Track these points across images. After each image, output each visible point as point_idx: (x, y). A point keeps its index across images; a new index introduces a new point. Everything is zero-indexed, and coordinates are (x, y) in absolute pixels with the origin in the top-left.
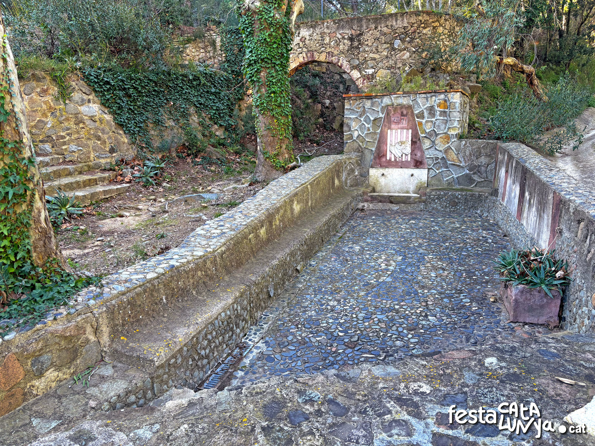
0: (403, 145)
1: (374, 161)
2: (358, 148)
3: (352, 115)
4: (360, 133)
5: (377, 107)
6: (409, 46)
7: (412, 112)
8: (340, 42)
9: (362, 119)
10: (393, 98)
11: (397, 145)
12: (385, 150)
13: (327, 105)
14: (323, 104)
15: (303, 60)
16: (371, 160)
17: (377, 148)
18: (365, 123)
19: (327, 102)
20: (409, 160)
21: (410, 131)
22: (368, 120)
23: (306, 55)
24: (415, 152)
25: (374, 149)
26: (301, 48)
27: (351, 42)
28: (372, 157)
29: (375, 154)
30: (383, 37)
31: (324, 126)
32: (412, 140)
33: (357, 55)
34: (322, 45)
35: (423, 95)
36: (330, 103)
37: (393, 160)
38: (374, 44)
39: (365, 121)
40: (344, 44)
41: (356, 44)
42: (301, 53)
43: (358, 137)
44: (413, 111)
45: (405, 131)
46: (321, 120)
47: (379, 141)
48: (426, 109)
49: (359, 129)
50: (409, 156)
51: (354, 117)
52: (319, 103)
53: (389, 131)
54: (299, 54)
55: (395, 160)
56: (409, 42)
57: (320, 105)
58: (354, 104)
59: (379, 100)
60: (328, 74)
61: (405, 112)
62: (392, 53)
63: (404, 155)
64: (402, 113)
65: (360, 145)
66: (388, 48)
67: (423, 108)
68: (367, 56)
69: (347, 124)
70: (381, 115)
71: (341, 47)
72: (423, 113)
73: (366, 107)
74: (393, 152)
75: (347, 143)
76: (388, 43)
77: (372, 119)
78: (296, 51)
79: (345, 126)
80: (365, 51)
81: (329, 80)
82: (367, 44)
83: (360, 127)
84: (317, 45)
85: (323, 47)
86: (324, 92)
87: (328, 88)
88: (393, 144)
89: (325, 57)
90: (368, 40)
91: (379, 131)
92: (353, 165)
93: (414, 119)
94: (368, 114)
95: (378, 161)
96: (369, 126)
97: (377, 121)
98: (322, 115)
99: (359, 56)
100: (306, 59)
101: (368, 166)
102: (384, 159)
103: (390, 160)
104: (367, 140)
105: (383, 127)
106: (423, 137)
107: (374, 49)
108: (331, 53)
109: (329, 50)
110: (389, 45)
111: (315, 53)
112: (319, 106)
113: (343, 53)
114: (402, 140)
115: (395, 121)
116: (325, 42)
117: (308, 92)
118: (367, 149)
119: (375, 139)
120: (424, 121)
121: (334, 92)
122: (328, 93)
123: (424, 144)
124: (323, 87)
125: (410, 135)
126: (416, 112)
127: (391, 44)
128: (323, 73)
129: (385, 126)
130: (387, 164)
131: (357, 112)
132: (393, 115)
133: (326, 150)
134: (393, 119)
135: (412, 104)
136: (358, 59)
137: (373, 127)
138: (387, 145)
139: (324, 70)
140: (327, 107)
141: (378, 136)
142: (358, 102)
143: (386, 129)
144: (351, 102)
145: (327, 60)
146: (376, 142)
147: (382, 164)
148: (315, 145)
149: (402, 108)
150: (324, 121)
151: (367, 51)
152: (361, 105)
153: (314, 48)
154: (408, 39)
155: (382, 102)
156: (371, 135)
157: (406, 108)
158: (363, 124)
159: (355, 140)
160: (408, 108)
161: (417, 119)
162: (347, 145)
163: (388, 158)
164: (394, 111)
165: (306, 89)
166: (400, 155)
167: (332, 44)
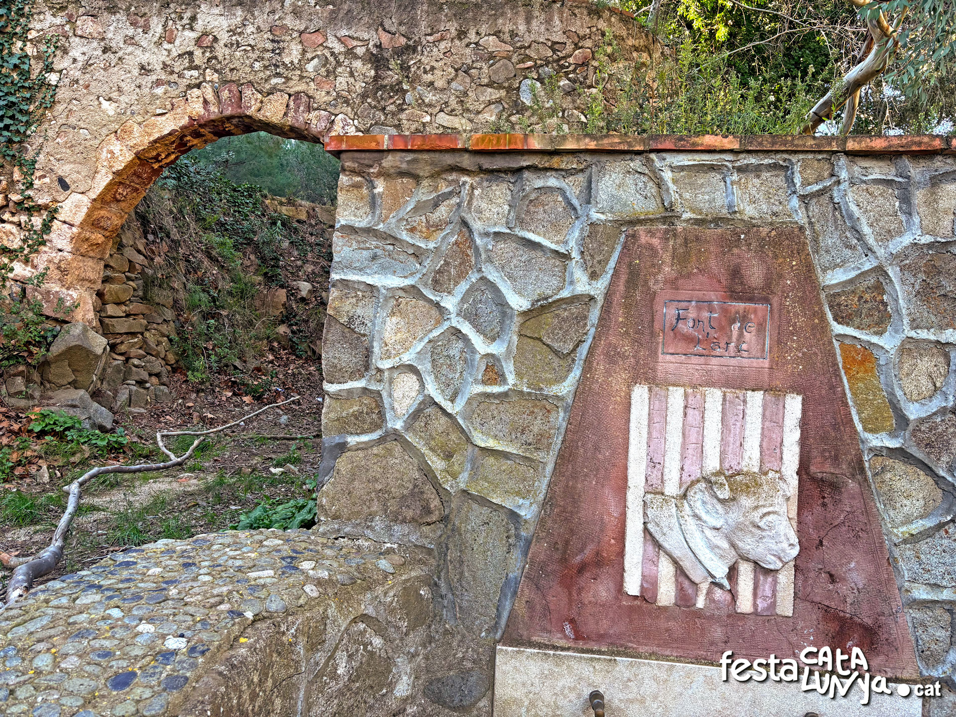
0: (746, 502)
1: (527, 592)
2: (416, 493)
3: (384, 270)
4: (432, 389)
5: (555, 227)
6: (567, 103)
7: (808, 274)
8: (339, 64)
9: (450, 303)
10: (667, 175)
11: (699, 497)
12: (611, 521)
13: (304, 293)
14: (292, 292)
15: (202, 111)
16: (509, 587)
17: (548, 502)
18: (466, 328)
19: (305, 287)
20: (786, 607)
21: (794, 405)
22: (487, 309)
23: (217, 93)
24: (831, 554)
25: (528, 511)
26: (197, 68)
27: (377, 69)
28: (516, 565)
29: (541, 549)
30: (485, 67)
31: (293, 349)
32: (803, 470)
33: (393, 114)
34: (276, 67)
35: (878, 170)
36: (312, 292)
37: (666, 594)
38: (454, 85)
39: (472, 317)
40: (352, 74)
41: (392, 76)
42: (198, 86)
43: (416, 415)
44: (809, 268)
45: (756, 399)
46: (282, 329)
47: (565, 457)
48: (893, 257)
49: (425, 367)
50: (786, 578)
51: (394, 281)
52: (282, 287)
53: (640, 394)
54: (190, 87)
55: (684, 599)
56: (568, 93)
57: (283, 292)
58: (396, 202)
59: (573, 187)
60: (311, 225)
61: (755, 274)
62: (513, 119)
63: (746, 572)
64: (736, 273)
65: (427, 473)
66: (499, 101)
67: (881, 252)
68: (427, 119)
69: (349, 327)
70: (582, 284)
71: (342, 82)
72: (879, 288)
73: (477, 226)
74: (672, 542)
75: (342, 447)
76: (500, 87)
77: (518, 302)
78: (181, 76)
79: (331, 334)
80: (421, 104)
81: (313, 239)
82: (431, 84)
83: (435, 350)
84: (257, 65)
85: (278, 75)
86: (299, 263)
87: (310, 255)
88: (672, 488)
89: (283, 109)
90: (433, 68)
91: (565, 388)
92: (380, 632)
93: (824, 326)
94: (493, 275)
95: (557, 597)
96: (497, 348)
97: (548, 318)
98: (287, 318)
99: (403, 116)
100: (214, 109)
101: (482, 624)
102: (602, 591)
103: (647, 596)
104: (481, 440)
105: (600, 367)
106: (877, 452)
107: (453, 102)
108: (304, 99)
109: (297, 86)
110: (503, 93)
111: (248, 92)
112: (282, 294)
113: (347, 102)
114: (732, 461)
115: (686, 327)
116: (287, 60)
117: (252, 257)
118: (483, 501)
119: (540, 442)
120: (888, 342)
121: (322, 267)
122: (309, 268)
123: (890, 502)
124: (296, 253)
125: (792, 437)
126: (835, 278)
127: (509, 89)
128: (299, 221)
129: (613, 356)
130: (621, 627)
131: (418, 254)
132: (673, 283)
133: (284, 419)
134: (670, 312)
135: (801, 218)
136: (398, 126)
137: (520, 358)
138: (622, 487)
139: (303, 217)
140: (303, 299)
141: (560, 418)
142: (424, 193)
143: (618, 380)
144: (380, 187)
145: (290, 121)
146: (549, 460)
147: (590, 626)
148: (247, 399)
149: (730, 242)
150: (293, 332)
151: (430, 105)
152: (443, 211)
153: (244, 74)
154: (564, 82)
155: (588, 196)
156: (507, 413)
157: (763, 243)
158: (457, 333)
159: (396, 436)
160: (776, 243)
161: (839, 329)
162: (343, 464)
163: (632, 587)
164: (681, 259)
165: (249, 250)
166: (720, 571)
167: (310, 67)
